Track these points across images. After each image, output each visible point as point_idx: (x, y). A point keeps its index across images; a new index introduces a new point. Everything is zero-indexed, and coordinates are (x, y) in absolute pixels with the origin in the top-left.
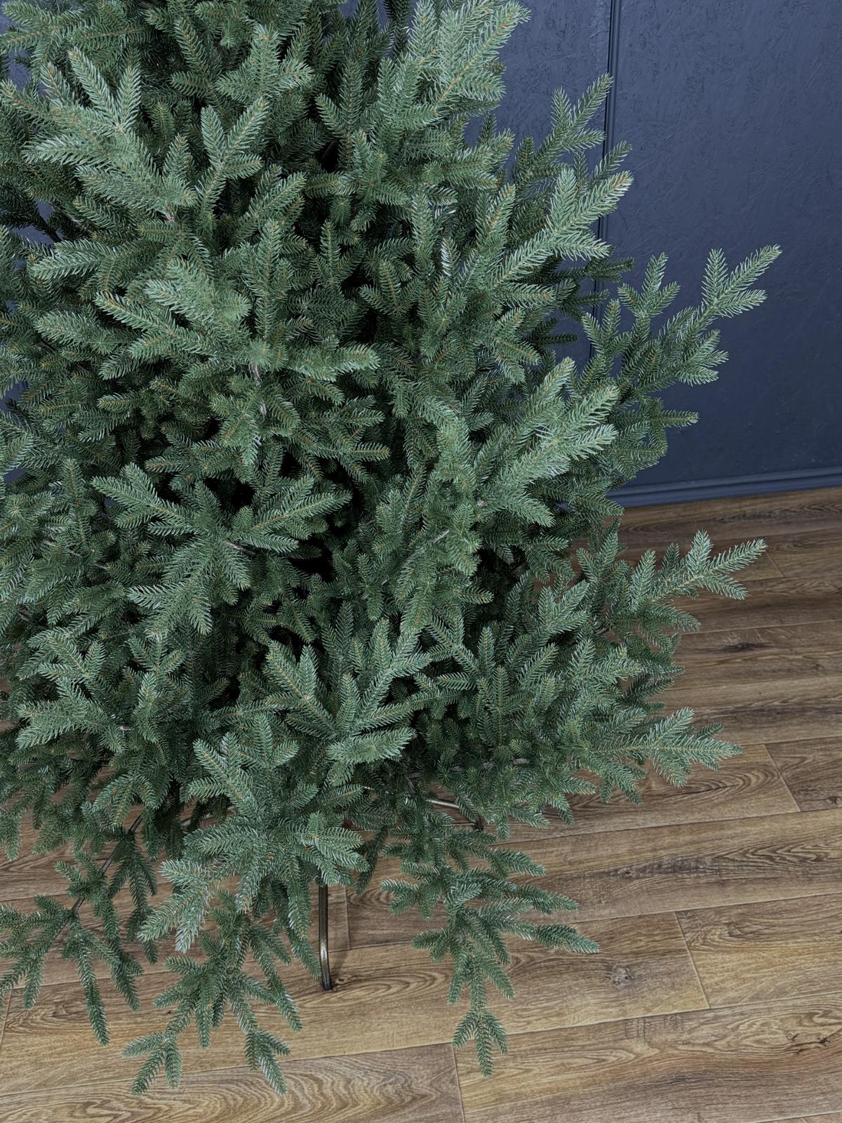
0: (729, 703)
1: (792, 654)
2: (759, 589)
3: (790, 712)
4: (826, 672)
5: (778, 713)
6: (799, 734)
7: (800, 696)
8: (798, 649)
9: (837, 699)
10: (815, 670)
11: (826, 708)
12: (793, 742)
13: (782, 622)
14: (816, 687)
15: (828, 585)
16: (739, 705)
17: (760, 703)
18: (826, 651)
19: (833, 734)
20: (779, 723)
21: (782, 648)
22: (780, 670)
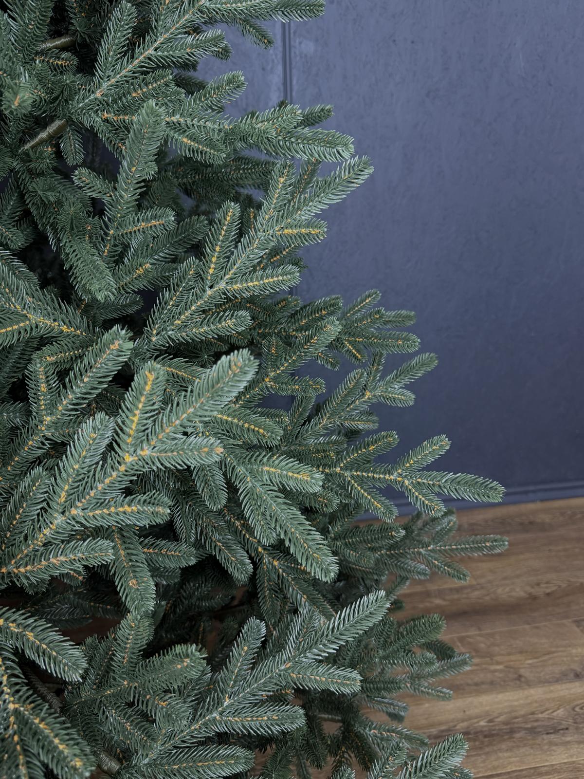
0: (432, 725)
1: (492, 664)
2: (456, 596)
3: (498, 735)
4: (529, 684)
5: (485, 736)
6: (510, 763)
7: (506, 713)
8: (498, 658)
9: (545, 715)
10: (518, 682)
11: (535, 728)
12: (505, 774)
13: (480, 629)
14: (521, 702)
15: (518, 590)
16: (444, 728)
17: (465, 724)
18: (526, 659)
19: (547, 761)
20: (487, 750)
21: (482, 657)
22: (483, 683)
